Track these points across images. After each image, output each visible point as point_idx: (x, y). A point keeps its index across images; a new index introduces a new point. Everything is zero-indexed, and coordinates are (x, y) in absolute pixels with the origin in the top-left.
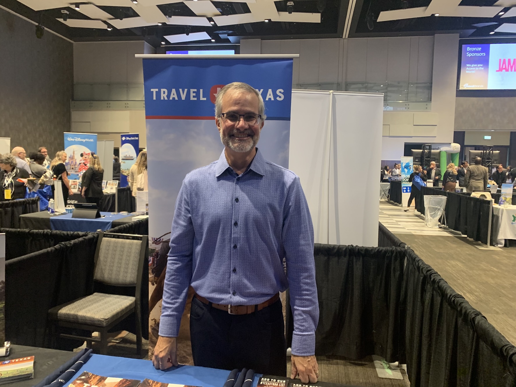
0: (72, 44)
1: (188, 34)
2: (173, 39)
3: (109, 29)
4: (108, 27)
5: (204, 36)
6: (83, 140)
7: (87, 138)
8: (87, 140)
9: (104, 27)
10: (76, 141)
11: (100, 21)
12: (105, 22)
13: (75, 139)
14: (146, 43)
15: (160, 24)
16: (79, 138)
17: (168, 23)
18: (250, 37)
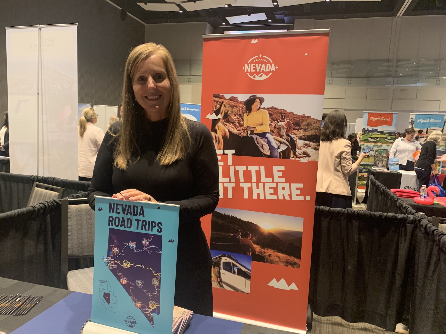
0: (144, 26)
1: (249, 15)
2: (233, 20)
3: (181, 12)
4: (181, 10)
5: (262, 16)
6: (191, 110)
7: (195, 108)
8: (194, 110)
9: (177, 9)
10: (185, 110)
11: (175, 4)
12: (179, 5)
13: (185, 108)
14: (208, 24)
15: (227, 6)
16: (188, 108)
17: (232, 5)
18: (305, 17)
